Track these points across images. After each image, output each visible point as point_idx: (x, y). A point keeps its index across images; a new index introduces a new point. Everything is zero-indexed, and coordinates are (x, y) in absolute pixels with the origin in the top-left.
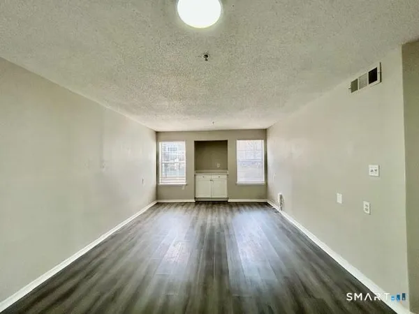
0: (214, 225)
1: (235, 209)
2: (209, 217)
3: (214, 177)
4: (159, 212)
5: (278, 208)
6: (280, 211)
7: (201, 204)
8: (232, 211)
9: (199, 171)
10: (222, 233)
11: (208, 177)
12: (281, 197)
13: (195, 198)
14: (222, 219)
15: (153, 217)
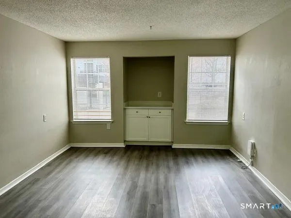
0: (148, 190)
1: (181, 160)
2: (142, 175)
3: (153, 112)
4: (70, 162)
5: (247, 162)
6: (250, 167)
7: (132, 152)
8: (177, 164)
9: (130, 103)
10: (158, 206)
11: (143, 112)
12: (254, 146)
13: (125, 141)
14: (162, 178)
15: (59, 172)
